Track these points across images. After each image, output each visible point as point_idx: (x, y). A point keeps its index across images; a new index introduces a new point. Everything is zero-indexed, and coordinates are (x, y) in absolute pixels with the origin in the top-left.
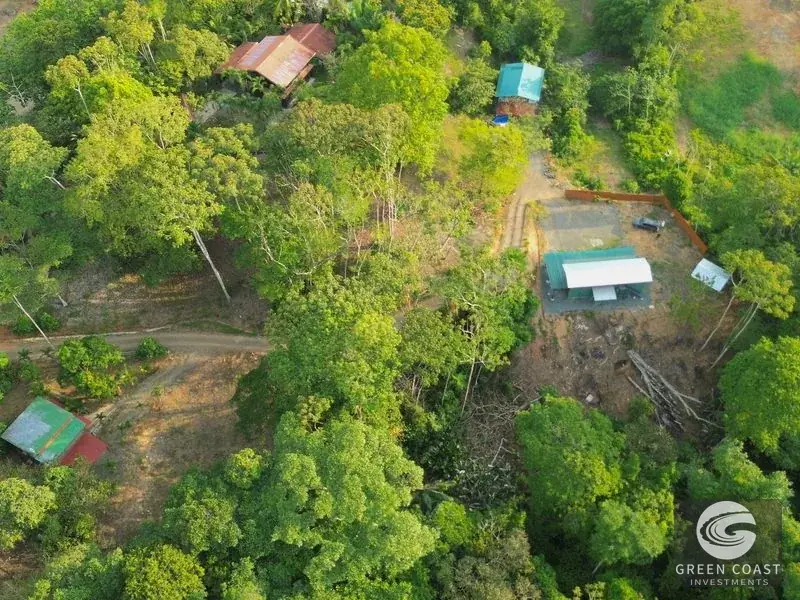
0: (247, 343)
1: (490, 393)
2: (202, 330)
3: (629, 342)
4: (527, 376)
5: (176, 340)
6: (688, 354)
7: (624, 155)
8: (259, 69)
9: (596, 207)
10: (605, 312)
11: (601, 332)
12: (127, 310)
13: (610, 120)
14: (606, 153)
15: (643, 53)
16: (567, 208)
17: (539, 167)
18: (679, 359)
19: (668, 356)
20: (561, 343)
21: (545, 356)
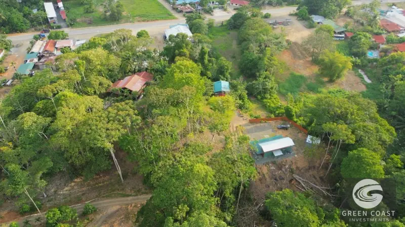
0: (134, 200)
1: (244, 202)
2: (112, 197)
3: (292, 172)
4: (257, 193)
5: (101, 204)
6: (315, 172)
7: (264, 107)
8: (126, 87)
9: (262, 124)
10: (279, 160)
11: (280, 169)
12: (76, 195)
13: (255, 97)
14: (258, 108)
15: (260, 75)
16: (252, 126)
17: (236, 114)
18: (313, 175)
19: (308, 174)
20: (267, 176)
21: (261, 183)
